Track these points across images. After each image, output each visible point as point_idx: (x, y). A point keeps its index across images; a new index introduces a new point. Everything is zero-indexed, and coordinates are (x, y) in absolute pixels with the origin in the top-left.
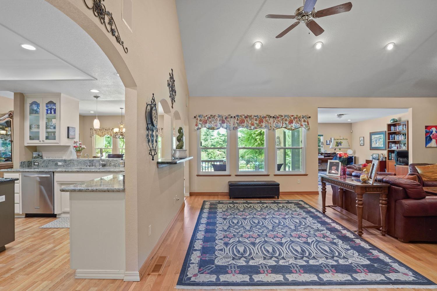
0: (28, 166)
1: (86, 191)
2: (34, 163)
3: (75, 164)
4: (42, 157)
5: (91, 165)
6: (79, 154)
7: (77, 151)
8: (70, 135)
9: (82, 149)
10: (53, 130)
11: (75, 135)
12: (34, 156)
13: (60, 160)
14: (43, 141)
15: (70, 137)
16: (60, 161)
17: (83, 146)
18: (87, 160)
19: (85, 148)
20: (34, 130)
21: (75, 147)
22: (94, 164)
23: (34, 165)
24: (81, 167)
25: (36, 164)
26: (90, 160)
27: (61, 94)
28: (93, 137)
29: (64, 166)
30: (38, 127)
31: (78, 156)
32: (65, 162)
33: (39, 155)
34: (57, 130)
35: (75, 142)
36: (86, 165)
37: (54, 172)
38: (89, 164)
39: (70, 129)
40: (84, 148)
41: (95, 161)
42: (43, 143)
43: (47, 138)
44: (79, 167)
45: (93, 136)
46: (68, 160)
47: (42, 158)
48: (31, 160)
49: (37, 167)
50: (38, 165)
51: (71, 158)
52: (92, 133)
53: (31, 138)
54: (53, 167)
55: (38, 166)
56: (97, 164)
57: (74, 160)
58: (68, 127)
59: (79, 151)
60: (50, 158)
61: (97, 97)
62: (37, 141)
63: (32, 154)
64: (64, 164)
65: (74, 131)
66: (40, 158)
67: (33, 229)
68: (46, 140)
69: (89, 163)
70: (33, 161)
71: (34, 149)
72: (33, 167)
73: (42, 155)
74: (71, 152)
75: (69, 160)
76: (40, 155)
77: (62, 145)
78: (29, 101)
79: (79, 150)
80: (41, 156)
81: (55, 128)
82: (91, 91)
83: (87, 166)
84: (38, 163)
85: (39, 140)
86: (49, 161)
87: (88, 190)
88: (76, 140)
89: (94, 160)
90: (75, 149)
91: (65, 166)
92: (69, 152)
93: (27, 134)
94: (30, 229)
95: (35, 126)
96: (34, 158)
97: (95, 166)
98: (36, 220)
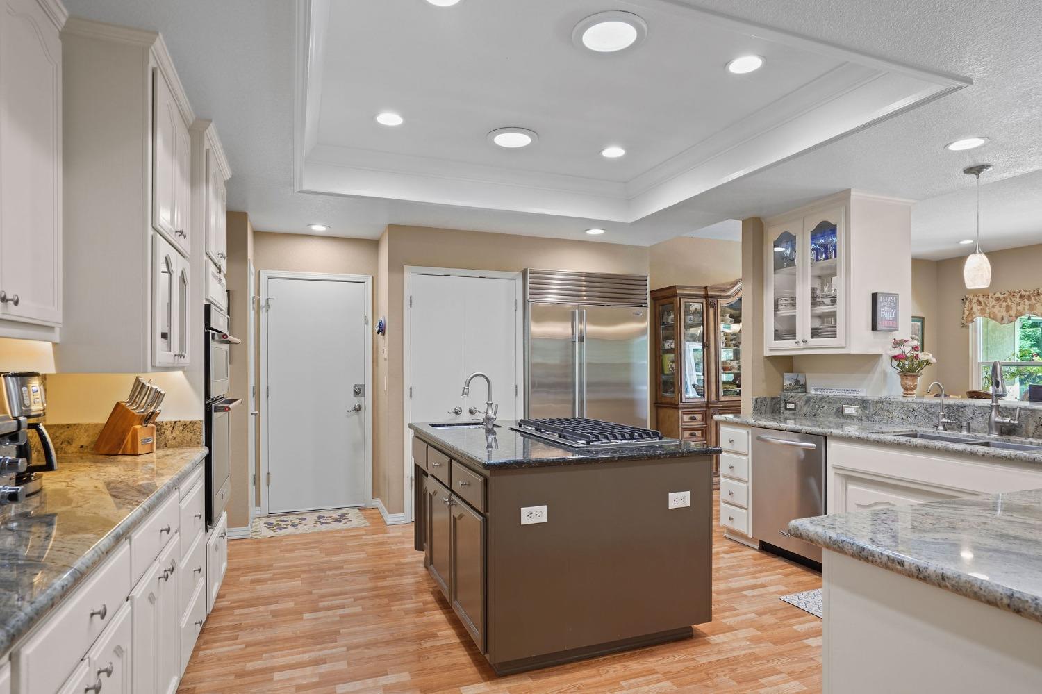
0: (773, 412)
1: (886, 566)
2: (786, 403)
3: (895, 414)
4: (804, 388)
5: (951, 424)
6: (910, 383)
7: (903, 372)
8: (879, 318)
9: (919, 365)
10: (829, 309)
11: (896, 319)
12: (787, 383)
13: (851, 399)
14: (803, 342)
15: (880, 325)
16: (851, 402)
17: (922, 356)
18: (937, 405)
19: (934, 360)
20: (785, 312)
21: (895, 357)
22: (964, 423)
23: (786, 409)
24: (914, 428)
25: (790, 406)
26: (948, 406)
27: (852, 193)
28: (970, 325)
29: (862, 420)
30: (793, 302)
31: (906, 389)
32: (865, 408)
33: (797, 382)
34: (840, 308)
35: (897, 344)
36: (935, 421)
37: (826, 437)
38: (944, 420)
39: (880, 299)
40: (928, 363)
41: (969, 411)
42: (804, 349)
43: (815, 333)
44: (906, 428)
45: (972, 321)
46: (873, 401)
47: (805, 391)
48: (777, 393)
49: (791, 416)
50: (795, 410)
51: (884, 394)
52: (967, 313)
53: (778, 336)
54: (832, 419)
55: (794, 414)
56: (979, 423)
57: (890, 403)
58: (873, 294)
59: (911, 370)
60: (826, 393)
61: (976, 170)
62: (789, 343)
63: (782, 379)
64: (860, 412)
65: (895, 307)
66: (799, 390)
67: (765, 594)
68: (812, 337)
69: (944, 416)
70: (782, 397)
71: (786, 364)
72: (783, 413)
73: (805, 383)
74: (885, 374)
75: (877, 402)
76: (801, 383)
77: (853, 352)
78: (773, 234)
79: (909, 369)
80: (802, 386)
81: (834, 301)
82: (952, 148)
83: (936, 426)
84: (795, 404)
85: (795, 339)
86: (822, 399)
87: (901, 563)
88: (899, 336)
89: (964, 407)
90: (898, 365)
91: (864, 418)
92: (876, 376)
93: (770, 325)
94: (759, 593)
95: (786, 300)
96: (786, 390)
97: (969, 431)
98: (781, 567)
